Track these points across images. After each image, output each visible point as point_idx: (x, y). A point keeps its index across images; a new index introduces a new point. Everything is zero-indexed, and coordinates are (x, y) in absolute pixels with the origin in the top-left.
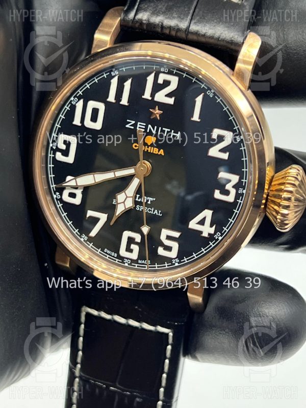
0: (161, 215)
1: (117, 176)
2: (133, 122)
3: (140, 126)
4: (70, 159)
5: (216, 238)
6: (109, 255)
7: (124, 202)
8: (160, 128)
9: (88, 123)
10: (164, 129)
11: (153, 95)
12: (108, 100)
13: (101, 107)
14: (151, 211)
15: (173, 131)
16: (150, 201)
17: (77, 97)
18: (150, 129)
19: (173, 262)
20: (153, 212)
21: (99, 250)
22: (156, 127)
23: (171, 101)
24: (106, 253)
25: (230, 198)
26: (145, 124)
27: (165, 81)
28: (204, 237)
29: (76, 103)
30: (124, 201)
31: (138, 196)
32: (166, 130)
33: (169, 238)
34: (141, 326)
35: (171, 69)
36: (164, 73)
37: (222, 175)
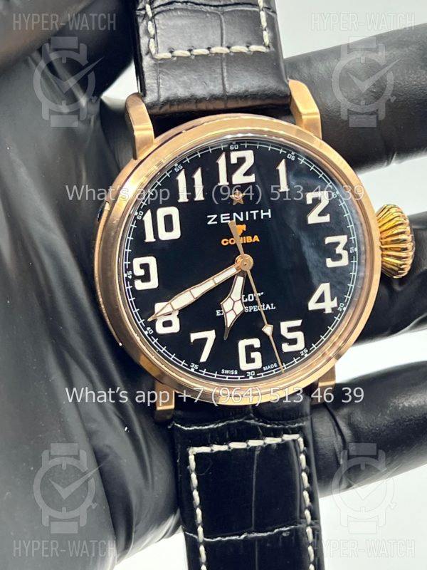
0: (275, 308)
1: (217, 282)
2: (215, 216)
3: (224, 218)
5: (341, 310)
6: (229, 375)
7: (233, 309)
8: (247, 213)
9: (164, 236)
10: (251, 212)
11: (229, 179)
12: (180, 201)
13: (174, 211)
14: (262, 307)
15: (262, 211)
16: (257, 297)
17: (142, 210)
18: (236, 217)
19: (302, 355)
20: (265, 308)
21: (216, 375)
22: (242, 213)
23: (252, 179)
24: (224, 374)
25: (344, 262)
26: (229, 214)
27: (238, 159)
28: (328, 314)
29: (143, 216)
32: (255, 212)
33: (290, 330)
34: (265, 444)
35: (241, 144)
36: (234, 150)
37: (328, 240)
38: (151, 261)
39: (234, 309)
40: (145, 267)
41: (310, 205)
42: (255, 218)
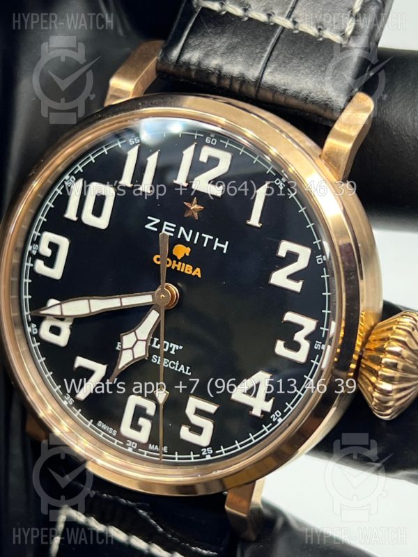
0: (190, 374)
1: (124, 304)
2: (158, 221)
3: (168, 229)
4: (56, 273)
5: (274, 420)
6: (105, 431)
7: (132, 348)
8: (198, 233)
9: (88, 218)
10: (203, 235)
11: (190, 180)
12: (121, 182)
14: (175, 366)
15: (217, 239)
16: (173, 349)
17: (75, 175)
18: (182, 233)
19: (203, 454)
20: (178, 369)
21: (90, 423)
22: (191, 231)
23: (217, 191)
25: (301, 356)
26: (174, 226)
27: (210, 158)
28: (255, 417)
30: (133, 346)
31: (156, 339)
32: (207, 237)
33: (199, 412)
34: (149, 550)
35: (221, 140)
36: (210, 145)
37: (290, 317)
38: (64, 243)
39: (134, 349)
40: (54, 247)
41: (281, 258)
42: (205, 245)
